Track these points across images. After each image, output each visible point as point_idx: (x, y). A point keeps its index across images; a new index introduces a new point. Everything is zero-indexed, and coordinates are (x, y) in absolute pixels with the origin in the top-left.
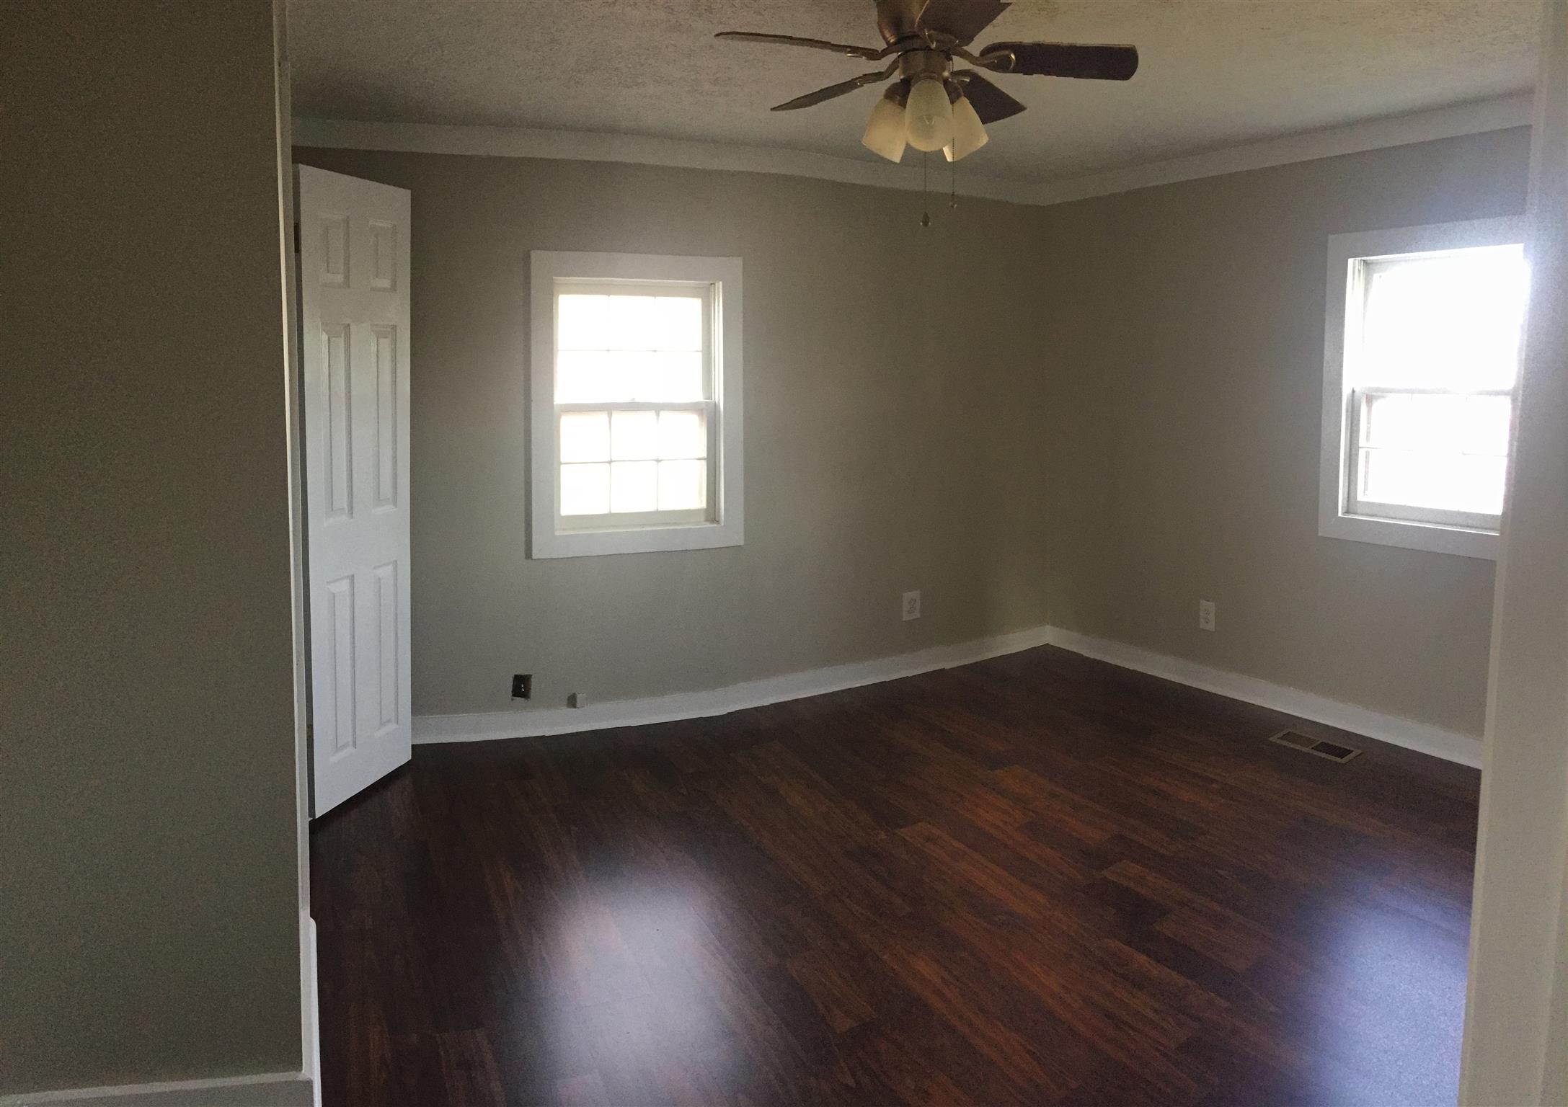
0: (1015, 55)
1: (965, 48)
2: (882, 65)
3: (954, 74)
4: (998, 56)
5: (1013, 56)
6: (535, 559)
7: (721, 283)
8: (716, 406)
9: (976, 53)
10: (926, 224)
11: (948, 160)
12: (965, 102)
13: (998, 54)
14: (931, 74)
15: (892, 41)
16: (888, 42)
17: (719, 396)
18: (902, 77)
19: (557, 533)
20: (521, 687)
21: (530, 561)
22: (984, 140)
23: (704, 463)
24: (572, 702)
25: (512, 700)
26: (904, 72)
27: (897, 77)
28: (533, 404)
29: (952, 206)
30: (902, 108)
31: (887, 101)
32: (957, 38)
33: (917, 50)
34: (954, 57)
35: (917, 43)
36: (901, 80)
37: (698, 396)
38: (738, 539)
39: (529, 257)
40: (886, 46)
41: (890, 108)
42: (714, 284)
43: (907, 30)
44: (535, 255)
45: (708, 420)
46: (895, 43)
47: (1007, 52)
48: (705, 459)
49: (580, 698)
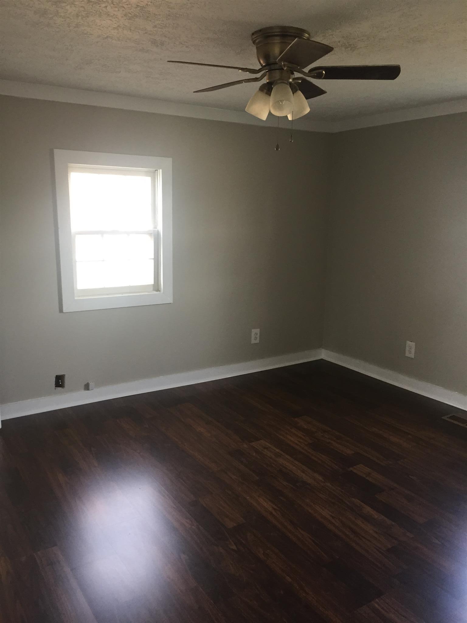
0: (325, 72)
1: (302, 70)
2: (258, 75)
3: (294, 79)
4: (317, 73)
5: (324, 72)
6: (64, 313)
7: (161, 170)
8: (158, 233)
9: (307, 72)
10: (277, 149)
11: (289, 119)
12: (299, 93)
13: (317, 71)
14: (283, 80)
15: (264, 65)
16: (262, 65)
17: (160, 228)
18: (268, 81)
19: (76, 298)
20: (60, 382)
21: (61, 314)
22: (308, 110)
23: (153, 261)
24: (87, 387)
25: (55, 389)
26: (269, 79)
27: (265, 80)
28: (59, 230)
29: (291, 141)
30: (269, 96)
31: (260, 91)
32: (298, 66)
33: (276, 69)
34: (294, 72)
35: (277, 66)
36: (267, 82)
37: (150, 227)
38: (169, 299)
39: (53, 153)
40: (261, 67)
41: (262, 95)
42: (157, 170)
43: (272, 60)
44: (57, 153)
45: (154, 238)
46: (265, 66)
47: (321, 71)
48: (153, 259)
49: (92, 385)
